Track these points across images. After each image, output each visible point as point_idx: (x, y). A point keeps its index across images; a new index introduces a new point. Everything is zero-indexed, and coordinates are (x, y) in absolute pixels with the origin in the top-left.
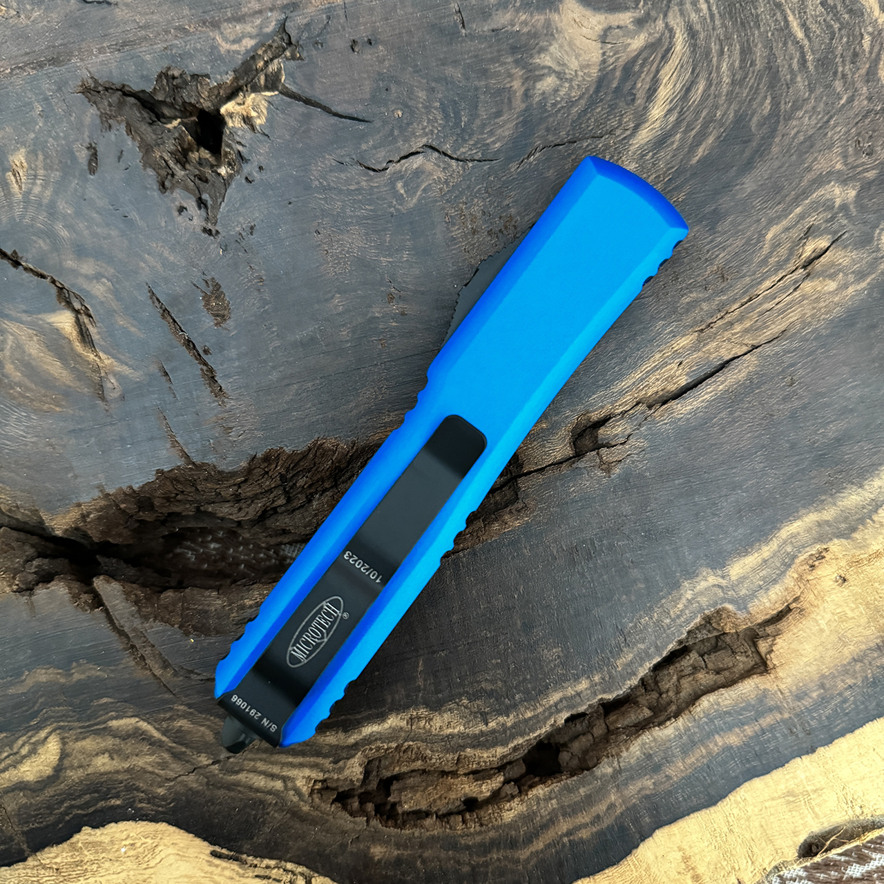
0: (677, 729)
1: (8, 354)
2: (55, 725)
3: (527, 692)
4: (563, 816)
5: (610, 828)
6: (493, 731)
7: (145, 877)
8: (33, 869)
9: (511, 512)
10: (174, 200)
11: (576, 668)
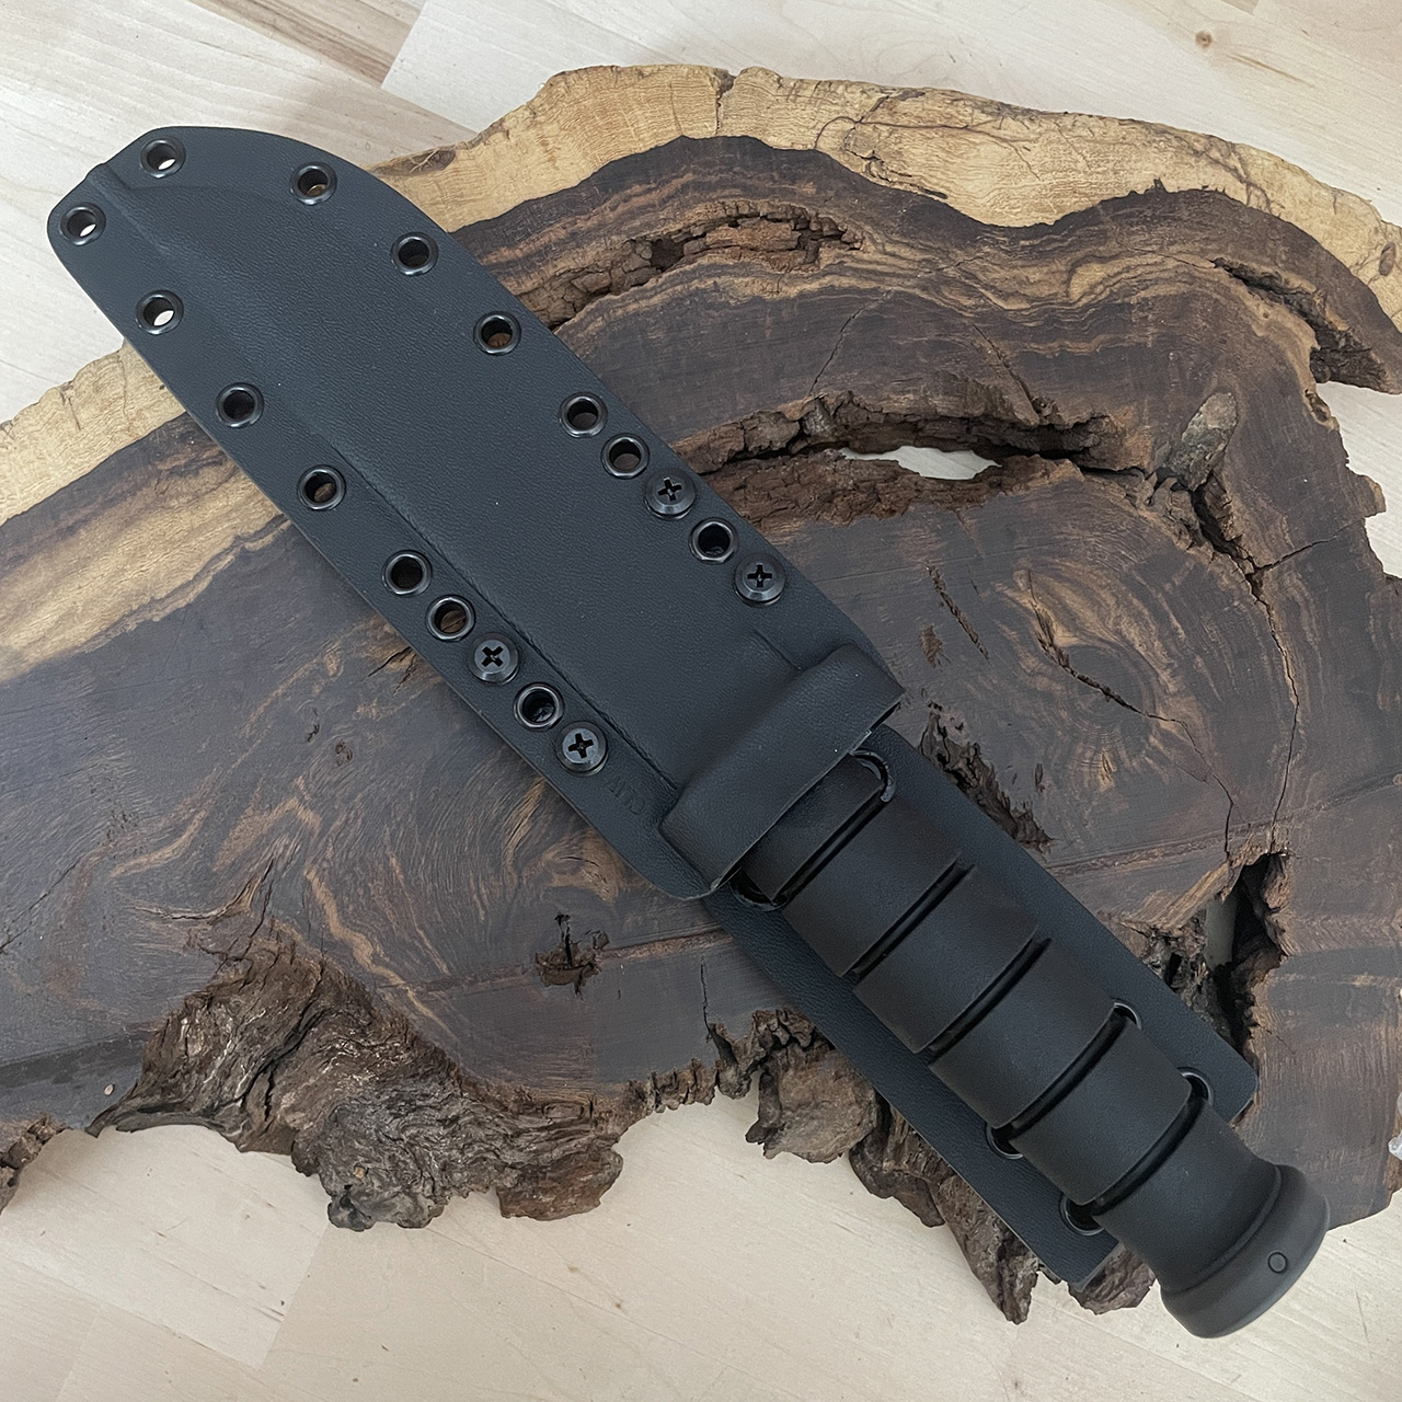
0: (556, 266)
1: (1113, 614)
2: (1075, 307)
3: (678, 304)
4: (653, 206)
5: (616, 191)
6: (709, 276)
7: (1004, 182)
8: (1096, 194)
9: (685, 453)
10: (968, 735)
11: (637, 322)
